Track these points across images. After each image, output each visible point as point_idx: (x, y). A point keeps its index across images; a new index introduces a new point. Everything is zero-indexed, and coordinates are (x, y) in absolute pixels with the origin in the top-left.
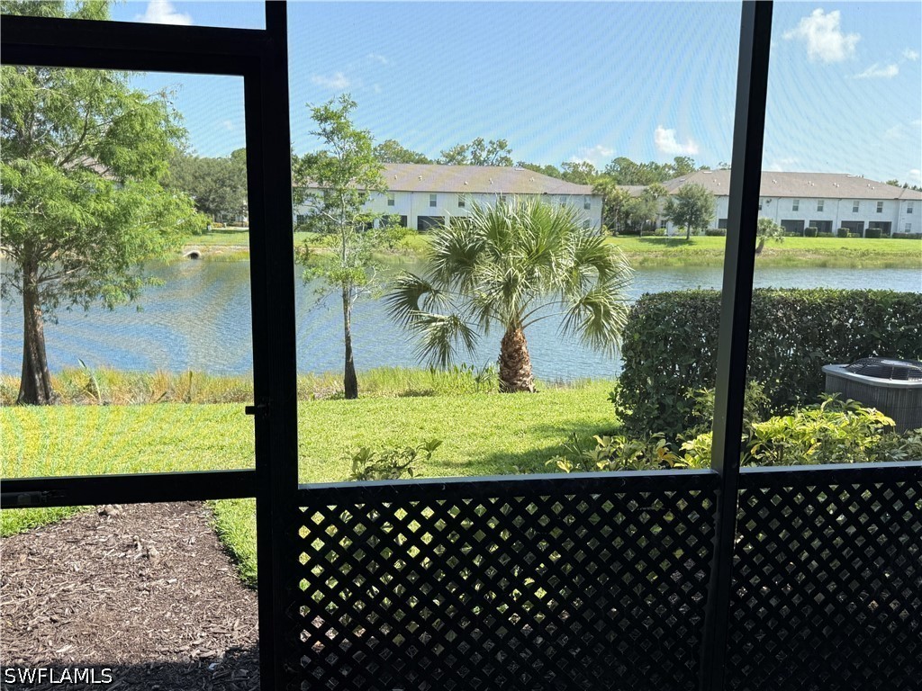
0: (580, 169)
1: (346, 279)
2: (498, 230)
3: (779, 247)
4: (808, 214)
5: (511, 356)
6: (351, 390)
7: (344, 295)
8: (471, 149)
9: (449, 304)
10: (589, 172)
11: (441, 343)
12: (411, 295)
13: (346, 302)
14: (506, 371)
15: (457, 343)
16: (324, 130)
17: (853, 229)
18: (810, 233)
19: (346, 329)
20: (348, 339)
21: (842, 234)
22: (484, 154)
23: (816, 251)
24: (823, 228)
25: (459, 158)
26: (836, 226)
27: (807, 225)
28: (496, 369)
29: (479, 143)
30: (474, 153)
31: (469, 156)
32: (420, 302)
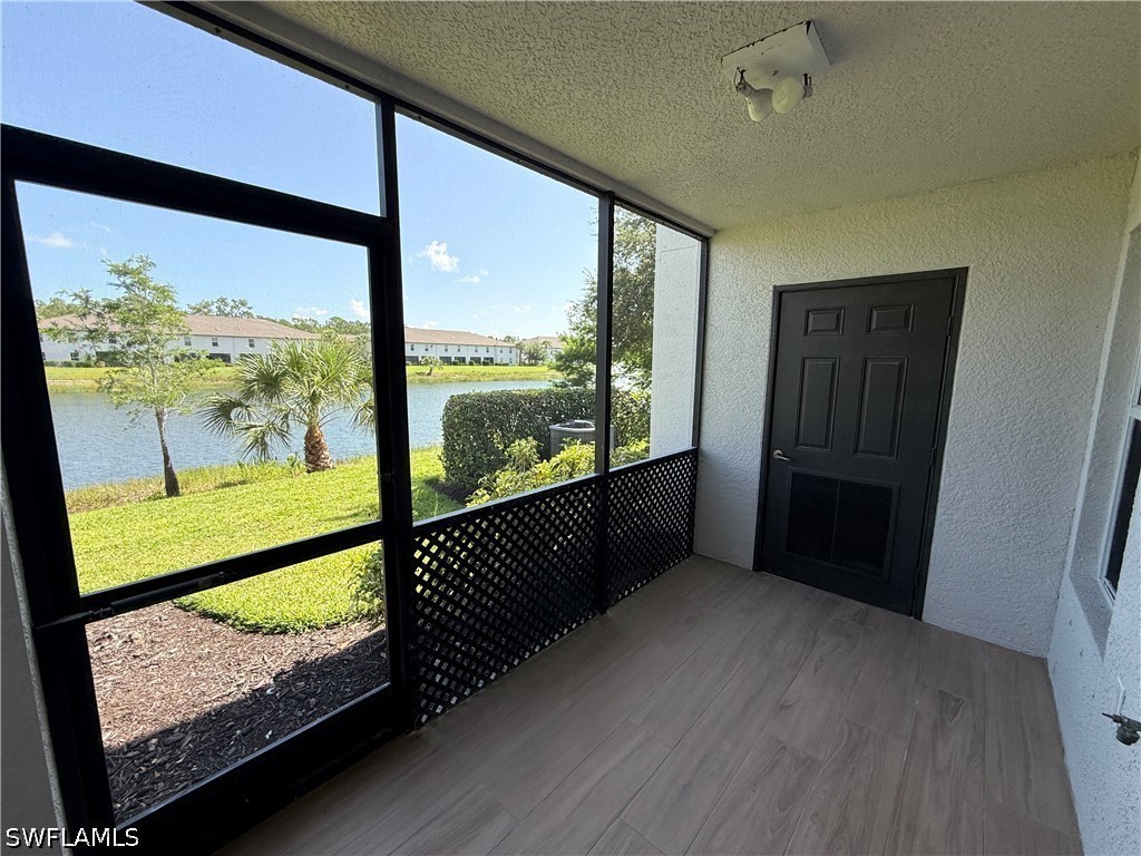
0: (308, 323)
1: (157, 401)
2: (296, 362)
3: (440, 372)
4: (453, 354)
5: (313, 447)
6: (172, 488)
7: (157, 415)
8: (216, 305)
9: (260, 413)
10: (315, 326)
11: (261, 443)
12: (224, 411)
13: (160, 421)
14: (311, 458)
15: (273, 441)
16: (124, 282)
17: (476, 361)
18: (455, 364)
19: (162, 441)
20: (165, 449)
21: (471, 364)
22: (228, 309)
23: (460, 374)
24: (462, 360)
25: (206, 310)
26: (468, 360)
27: (453, 360)
28: (302, 455)
29: (223, 301)
30: (219, 308)
31: (214, 308)
32: (232, 415)
